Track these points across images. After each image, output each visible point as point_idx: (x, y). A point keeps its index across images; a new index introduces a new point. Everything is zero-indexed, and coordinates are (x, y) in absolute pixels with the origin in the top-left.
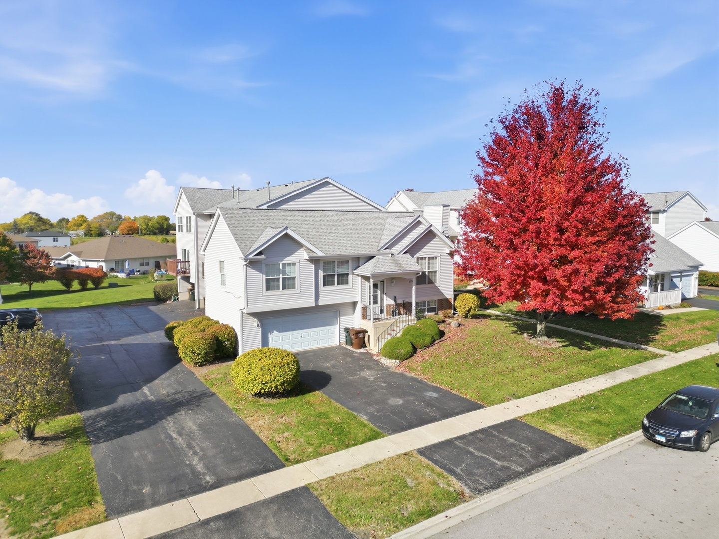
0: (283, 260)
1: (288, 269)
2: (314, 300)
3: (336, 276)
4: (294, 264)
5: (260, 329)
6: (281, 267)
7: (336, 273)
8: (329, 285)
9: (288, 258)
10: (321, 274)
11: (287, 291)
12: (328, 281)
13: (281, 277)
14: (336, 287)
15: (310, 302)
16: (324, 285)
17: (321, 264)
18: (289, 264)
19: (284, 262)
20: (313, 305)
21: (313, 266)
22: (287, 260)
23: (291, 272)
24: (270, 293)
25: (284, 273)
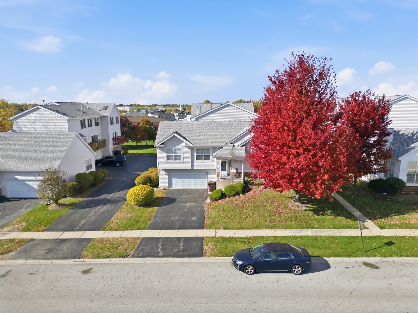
0: (175, 147)
1: (178, 151)
2: (190, 166)
3: (203, 156)
4: (180, 149)
5: (168, 176)
6: (174, 151)
7: (203, 154)
8: (199, 160)
9: (177, 146)
10: (195, 154)
11: (176, 161)
12: (199, 158)
13: (174, 154)
14: (203, 161)
15: (189, 167)
16: (197, 159)
17: (195, 150)
18: (178, 149)
19: (175, 148)
20: (190, 168)
21: (190, 150)
22: (177, 147)
23: (179, 153)
24: (169, 161)
25: (175, 153)
